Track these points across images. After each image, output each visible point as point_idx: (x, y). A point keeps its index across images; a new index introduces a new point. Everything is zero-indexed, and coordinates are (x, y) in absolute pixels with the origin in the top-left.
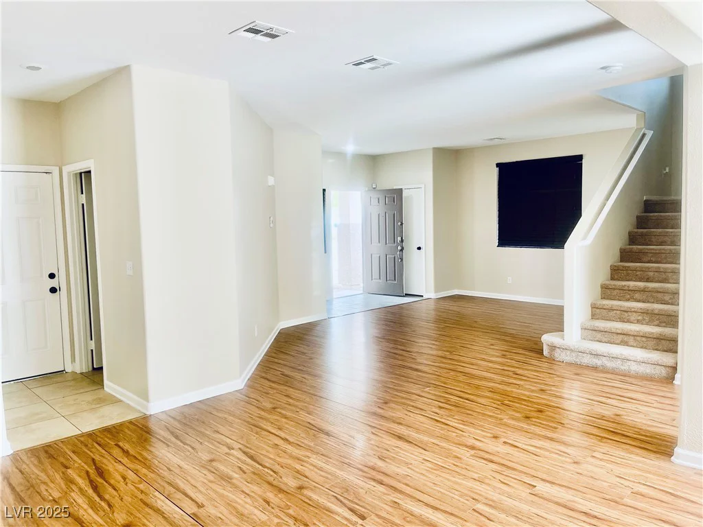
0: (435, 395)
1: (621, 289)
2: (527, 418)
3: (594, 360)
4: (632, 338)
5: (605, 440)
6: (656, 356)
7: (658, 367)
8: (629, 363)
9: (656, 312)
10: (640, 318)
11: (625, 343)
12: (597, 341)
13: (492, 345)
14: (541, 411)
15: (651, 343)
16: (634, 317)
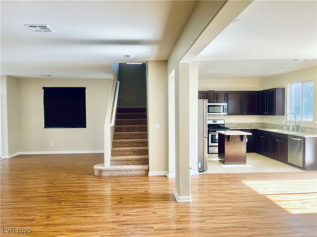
0: (70, 205)
1: (120, 143)
2: (120, 202)
3: (119, 173)
4: (130, 161)
5: (153, 201)
6: (140, 167)
7: (142, 171)
8: (132, 171)
9: (135, 150)
10: (130, 153)
11: (127, 164)
12: (117, 165)
13: (68, 176)
14: (121, 198)
15: (136, 163)
16: (128, 153)
